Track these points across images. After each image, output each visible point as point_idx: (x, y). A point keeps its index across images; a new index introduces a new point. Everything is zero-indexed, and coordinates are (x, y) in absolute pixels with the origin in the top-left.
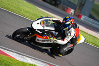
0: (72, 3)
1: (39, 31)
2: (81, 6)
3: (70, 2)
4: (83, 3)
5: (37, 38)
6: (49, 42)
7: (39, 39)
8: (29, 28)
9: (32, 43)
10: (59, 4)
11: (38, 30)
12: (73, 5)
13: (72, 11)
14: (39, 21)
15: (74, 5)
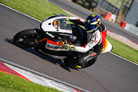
0: (113, 6)
1: (50, 35)
2: (125, 10)
3: (110, 4)
4: (128, 6)
5: (48, 43)
6: (64, 50)
7: (50, 46)
8: (36, 30)
9: (40, 50)
10: (95, 7)
11: (49, 32)
12: (114, 9)
13: (113, 17)
14: (51, 21)
15: (116, 8)
